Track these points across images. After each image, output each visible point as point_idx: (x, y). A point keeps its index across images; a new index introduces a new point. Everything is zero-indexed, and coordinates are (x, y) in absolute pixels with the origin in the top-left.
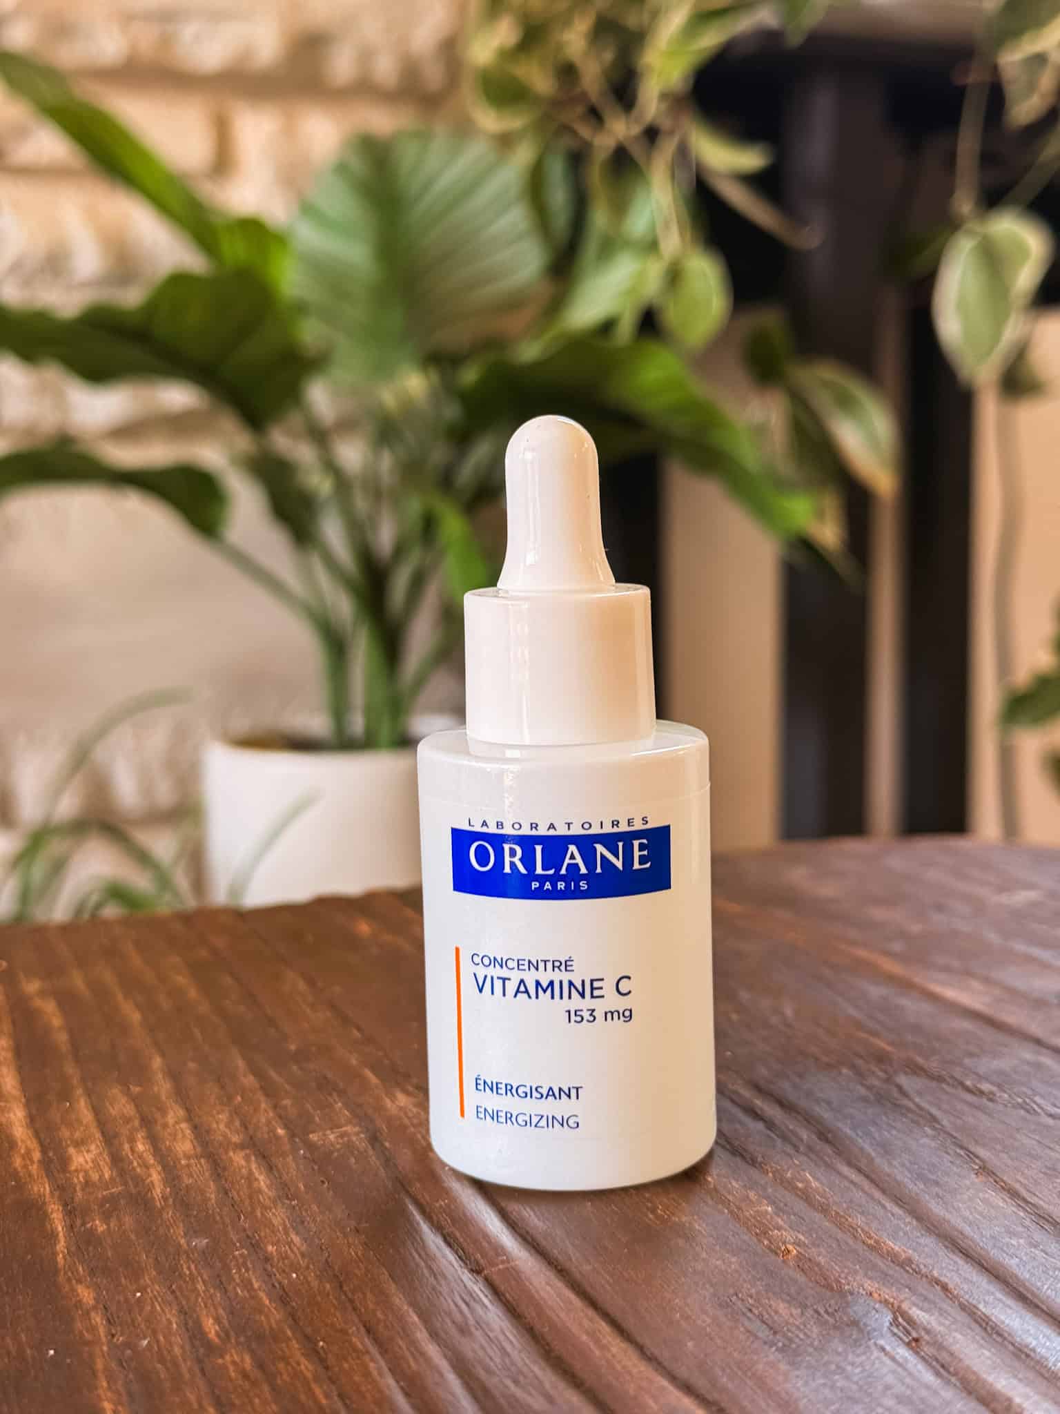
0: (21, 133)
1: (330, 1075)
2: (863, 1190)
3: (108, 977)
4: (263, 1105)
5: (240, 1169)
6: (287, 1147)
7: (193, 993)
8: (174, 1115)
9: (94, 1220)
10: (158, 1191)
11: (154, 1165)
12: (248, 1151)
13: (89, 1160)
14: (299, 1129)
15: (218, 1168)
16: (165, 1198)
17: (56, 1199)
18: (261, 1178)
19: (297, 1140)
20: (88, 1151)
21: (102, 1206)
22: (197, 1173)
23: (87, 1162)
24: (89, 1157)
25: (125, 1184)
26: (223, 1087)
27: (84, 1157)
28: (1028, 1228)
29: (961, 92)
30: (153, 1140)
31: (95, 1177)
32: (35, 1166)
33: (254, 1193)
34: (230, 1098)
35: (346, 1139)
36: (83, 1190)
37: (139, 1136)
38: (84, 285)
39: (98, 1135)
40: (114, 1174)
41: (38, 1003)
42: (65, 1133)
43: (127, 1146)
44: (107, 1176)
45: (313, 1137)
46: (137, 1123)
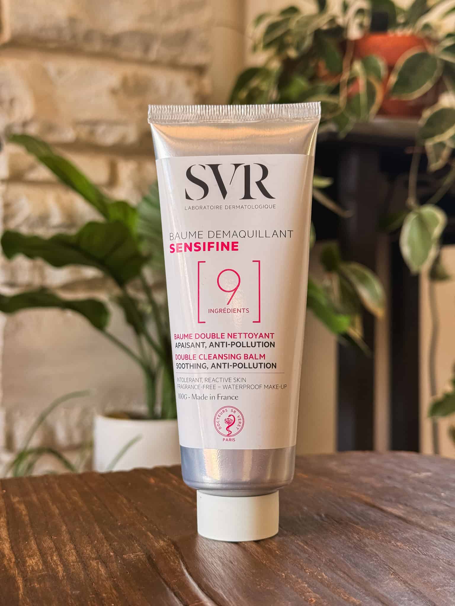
0: (32, 168)
1: (133, 534)
2: (345, 579)
3: (47, 496)
4: (105, 544)
5: (94, 567)
6: (114, 559)
7: (80, 503)
8: (70, 547)
9: (34, 583)
10: (61, 574)
11: (59, 564)
12: (98, 561)
13: (34, 562)
14: (119, 553)
15: (86, 566)
16: (63, 576)
17: (20, 576)
18: (102, 570)
19: (118, 557)
20: (34, 559)
21: (38, 578)
22: (77, 568)
23: (33, 563)
24: (34, 561)
25: (48, 571)
26: (90, 538)
27: (32, 561)
28: (409, 594)
29: (411, 156)
30: (60, 556)
31: (36, 568)
32: (12, 564)
33: (99, 576)
34: (92, 542)
35: (138, 557)
36: (31, 573)
37: (54, 554)
38: (55, 227)
39: (38, 553)
40: (44, 567)
41: (17, 505)
42: (25, 552)
43: (49, 558)
44: (41, 568)
45: (125, 556)
46: (54, 549)
